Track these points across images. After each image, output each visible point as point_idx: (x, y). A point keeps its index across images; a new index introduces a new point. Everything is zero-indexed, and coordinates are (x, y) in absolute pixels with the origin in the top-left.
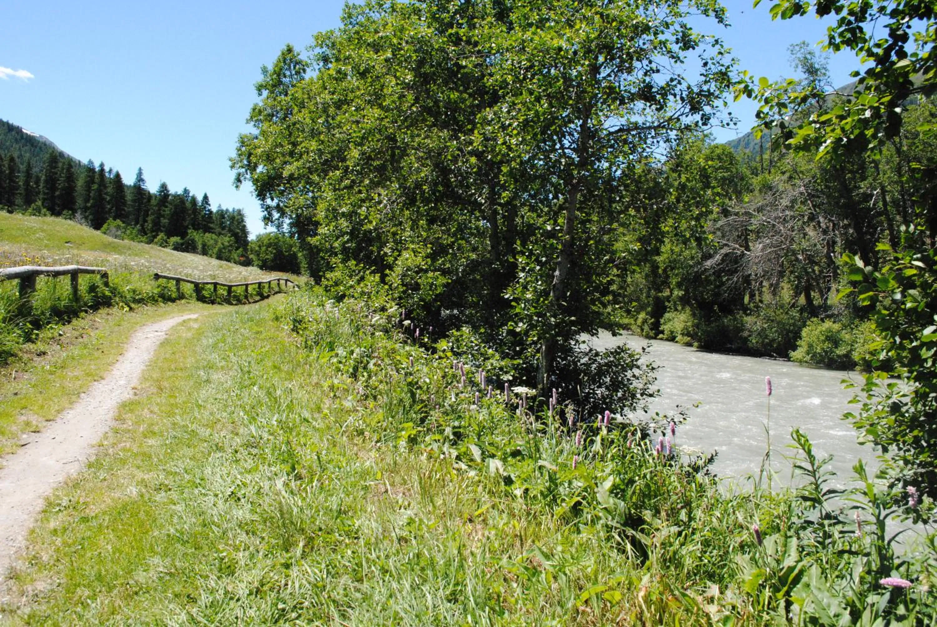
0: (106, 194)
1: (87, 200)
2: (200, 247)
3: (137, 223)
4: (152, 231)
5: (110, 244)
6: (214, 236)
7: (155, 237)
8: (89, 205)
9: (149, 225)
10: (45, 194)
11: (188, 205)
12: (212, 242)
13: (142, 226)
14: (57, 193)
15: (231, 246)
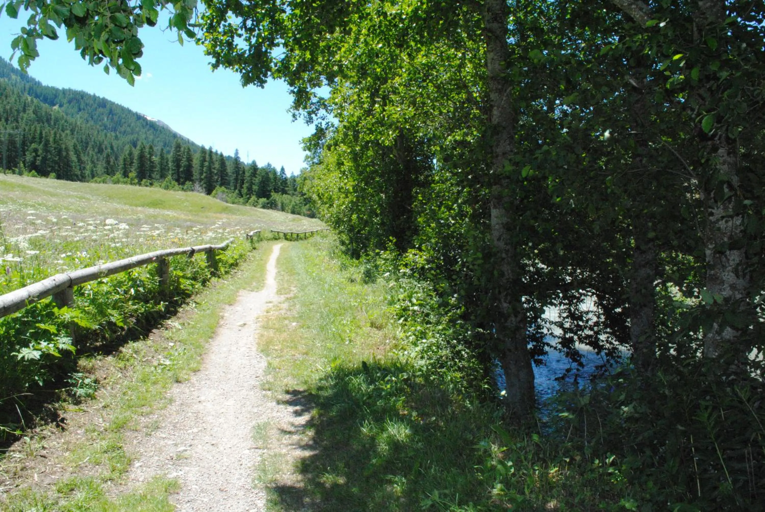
0: (214, 168)
1: (201, 174)
2: (280, 205)
3: (235, 189)
4: (247, 195)
5: (227, 208)
6: (289, 197)
7: (249, 199)
8: (203, 177)
9: (244, 191)
10: (173, 170)
11: (271, 176)
12: (288, 201)
13: (240, 191)
14: (181, 169)
15: (301, 203)
